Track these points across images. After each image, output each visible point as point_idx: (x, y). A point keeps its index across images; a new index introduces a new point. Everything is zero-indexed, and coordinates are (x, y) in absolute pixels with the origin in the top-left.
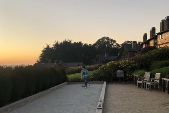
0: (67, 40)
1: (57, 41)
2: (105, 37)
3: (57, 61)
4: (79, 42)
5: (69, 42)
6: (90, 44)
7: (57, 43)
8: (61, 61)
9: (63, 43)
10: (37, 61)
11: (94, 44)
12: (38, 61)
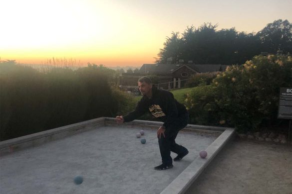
0: (208, 26)
1: (190, 27)
2: (281, 21)
3: (183, 61)
4: (231, 30)
5: (211, 29)
6: (250, 34)
7: (190, 30)
8: (192, 62)
9: (200, 31)
10: (155, 60)
11: (259, 32)
12: (157, 61)
